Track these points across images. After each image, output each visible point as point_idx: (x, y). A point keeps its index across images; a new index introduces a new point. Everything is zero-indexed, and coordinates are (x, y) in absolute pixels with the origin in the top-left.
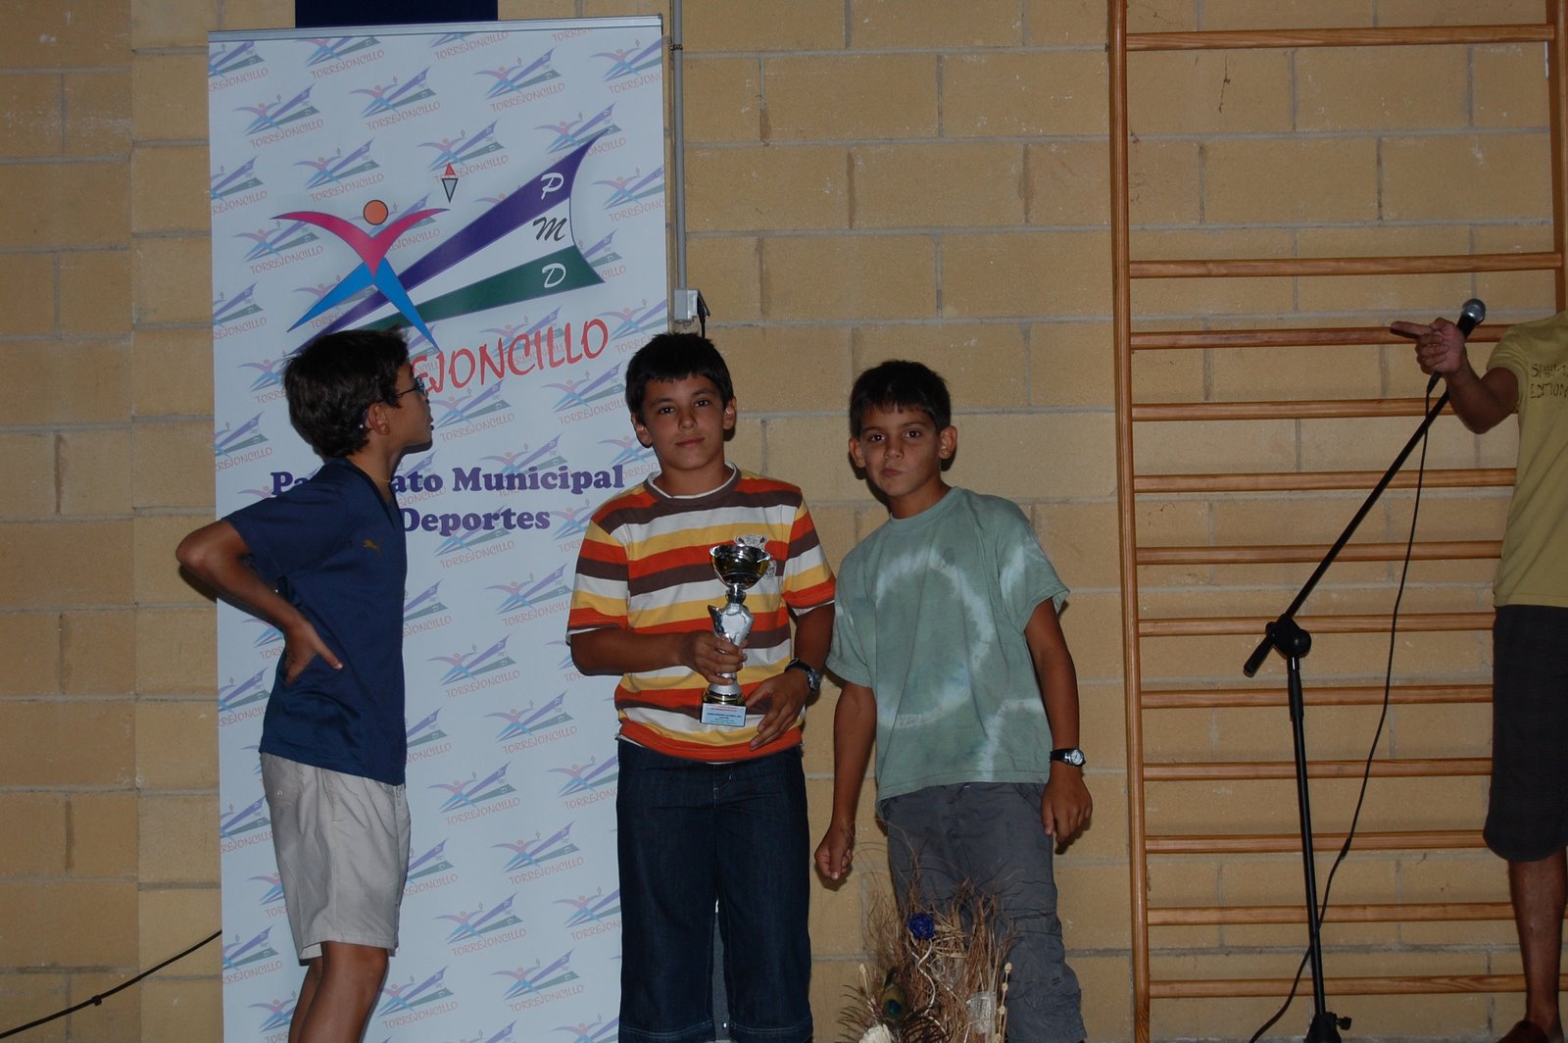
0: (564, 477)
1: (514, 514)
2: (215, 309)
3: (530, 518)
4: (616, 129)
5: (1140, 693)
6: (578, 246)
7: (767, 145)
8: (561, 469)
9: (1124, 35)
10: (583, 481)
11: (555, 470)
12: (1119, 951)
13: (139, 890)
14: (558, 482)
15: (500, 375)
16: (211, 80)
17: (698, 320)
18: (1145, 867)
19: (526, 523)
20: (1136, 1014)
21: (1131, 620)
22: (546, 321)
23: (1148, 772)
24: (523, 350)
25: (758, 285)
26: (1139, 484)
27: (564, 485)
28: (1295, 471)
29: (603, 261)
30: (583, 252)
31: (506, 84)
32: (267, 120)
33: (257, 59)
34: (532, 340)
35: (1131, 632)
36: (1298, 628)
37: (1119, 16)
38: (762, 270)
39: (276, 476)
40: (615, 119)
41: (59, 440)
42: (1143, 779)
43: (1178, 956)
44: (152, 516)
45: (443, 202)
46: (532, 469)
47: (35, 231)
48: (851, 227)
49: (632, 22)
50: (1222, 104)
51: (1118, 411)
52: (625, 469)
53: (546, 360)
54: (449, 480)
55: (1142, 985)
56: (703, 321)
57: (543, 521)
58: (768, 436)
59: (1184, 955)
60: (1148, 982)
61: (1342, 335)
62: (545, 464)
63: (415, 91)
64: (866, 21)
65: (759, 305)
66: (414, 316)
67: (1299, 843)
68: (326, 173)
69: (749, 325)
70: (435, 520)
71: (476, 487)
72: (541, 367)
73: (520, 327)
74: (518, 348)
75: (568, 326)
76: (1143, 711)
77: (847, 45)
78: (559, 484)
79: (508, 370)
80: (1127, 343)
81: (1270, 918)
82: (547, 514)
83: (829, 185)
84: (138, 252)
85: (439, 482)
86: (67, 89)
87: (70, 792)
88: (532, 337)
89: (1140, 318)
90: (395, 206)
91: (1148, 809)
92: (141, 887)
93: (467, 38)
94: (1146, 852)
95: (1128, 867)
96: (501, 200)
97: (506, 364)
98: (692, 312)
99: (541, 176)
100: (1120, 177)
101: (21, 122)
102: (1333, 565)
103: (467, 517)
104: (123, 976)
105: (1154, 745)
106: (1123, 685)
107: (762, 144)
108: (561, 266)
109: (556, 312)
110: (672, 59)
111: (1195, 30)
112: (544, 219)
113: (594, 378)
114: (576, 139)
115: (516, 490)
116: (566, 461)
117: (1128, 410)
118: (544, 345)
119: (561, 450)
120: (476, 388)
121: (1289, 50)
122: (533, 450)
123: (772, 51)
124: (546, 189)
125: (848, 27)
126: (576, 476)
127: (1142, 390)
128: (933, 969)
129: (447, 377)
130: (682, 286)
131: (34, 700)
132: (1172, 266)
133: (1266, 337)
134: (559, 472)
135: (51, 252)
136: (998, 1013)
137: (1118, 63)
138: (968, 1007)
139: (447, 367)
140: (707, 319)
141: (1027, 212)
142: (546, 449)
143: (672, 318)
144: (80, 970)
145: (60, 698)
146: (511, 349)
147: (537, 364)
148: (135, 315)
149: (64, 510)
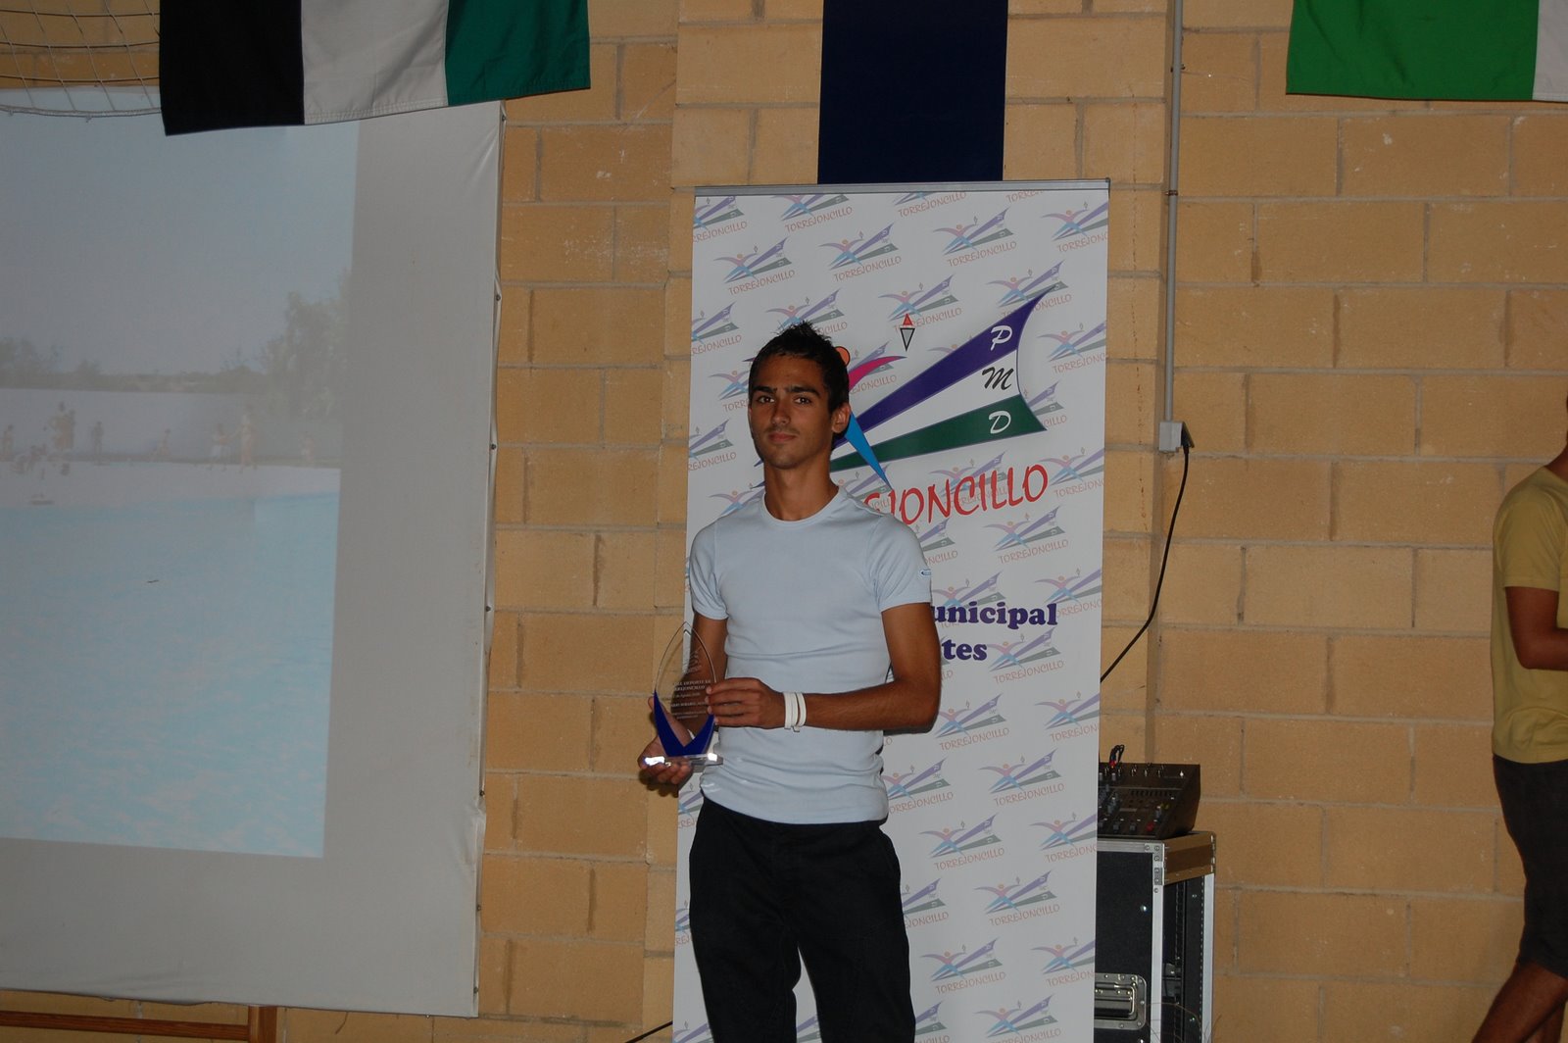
0: (1002, 613)
1: (954, 645)
2: (691, 443)
3: (969, 649)
4: (1062, 286)
6: (1024, 396)
7: (1258, 286)
8: (1000, 604)
10: (1019, 617)
11: (994, 605)
13: (645, 957)
14: (996, 617)
15: (947, 514)
16: (696, 232)
17: (1182, 450)
19: (966, 654)
22: (990, 464)
24: (968, 492)
25: (1243, 419)
27: (1002, 620)
29: (1046, 410)
30: (1027, 401)
31: (963, 241)
32: (744, 269)
33: (738, 213)
34: (980, 483)
38: (1247, 405)
40: (1062, 276)
41: (599, 539)
44: (671, 615)
45: (901, 351)
46: (973, 603)
47: (585, 349)
48: (1335, 366)
49: (1082, 184)
52: (1058, 608)
53: (989, 501)
56: (1186, 453)
57: (981, 653)
58: (1247, 563)
62: (985, 600)
63: (879, 246)
64: (1357, 169)
65: (1243, 437)
66: (869, 456)
69: (1234, 457)
72: (985, 508)
73: (966, 470)
74: (964, 489)
75: (1011, 470)
77: (1339, 192)
78: (997, 619)
79: (953, 510)
82: (985, 647)
83: (1315, 325)
84: (669, 373)
86: (619, 221)
87: (594, 861)
88: (977, 480)
90: (856, 352)
92: (646, 954)
93: (929, 197)
96: (954, 350)
97: (952, 504)
98: (1175, 442)
99: (991, 328)
101: (577, 250)
104: (634, 1032)
107: (1253, 285)
108: (1006, 414)
109: (1000, 457)
110: (1168, 204)
112: (993, 369)
113: (1033, 521)
114: (1026, 294)
115: (957, 623)
116: (1004, 598)
118: (988, 488)
119: (1001, 587)
120: (924, 525)
122: (973, 586)
123: (1267, 197)
124: (996, 341)
125: (1340, 175)
126: (1013, 612)
130: (1168, 417)
131: (566, 775)
134: (997, 608)
135: (599, 368)
139: (898, 505)
140: (1191, 450)
141: (1507, 356)
142: (986, 585)
143: (1155, 449)
144: (596, 1024)
145: (590, 774)
146: (958, 488)
147: (980, 505)
148: (663, 430)
149: (600, 604)
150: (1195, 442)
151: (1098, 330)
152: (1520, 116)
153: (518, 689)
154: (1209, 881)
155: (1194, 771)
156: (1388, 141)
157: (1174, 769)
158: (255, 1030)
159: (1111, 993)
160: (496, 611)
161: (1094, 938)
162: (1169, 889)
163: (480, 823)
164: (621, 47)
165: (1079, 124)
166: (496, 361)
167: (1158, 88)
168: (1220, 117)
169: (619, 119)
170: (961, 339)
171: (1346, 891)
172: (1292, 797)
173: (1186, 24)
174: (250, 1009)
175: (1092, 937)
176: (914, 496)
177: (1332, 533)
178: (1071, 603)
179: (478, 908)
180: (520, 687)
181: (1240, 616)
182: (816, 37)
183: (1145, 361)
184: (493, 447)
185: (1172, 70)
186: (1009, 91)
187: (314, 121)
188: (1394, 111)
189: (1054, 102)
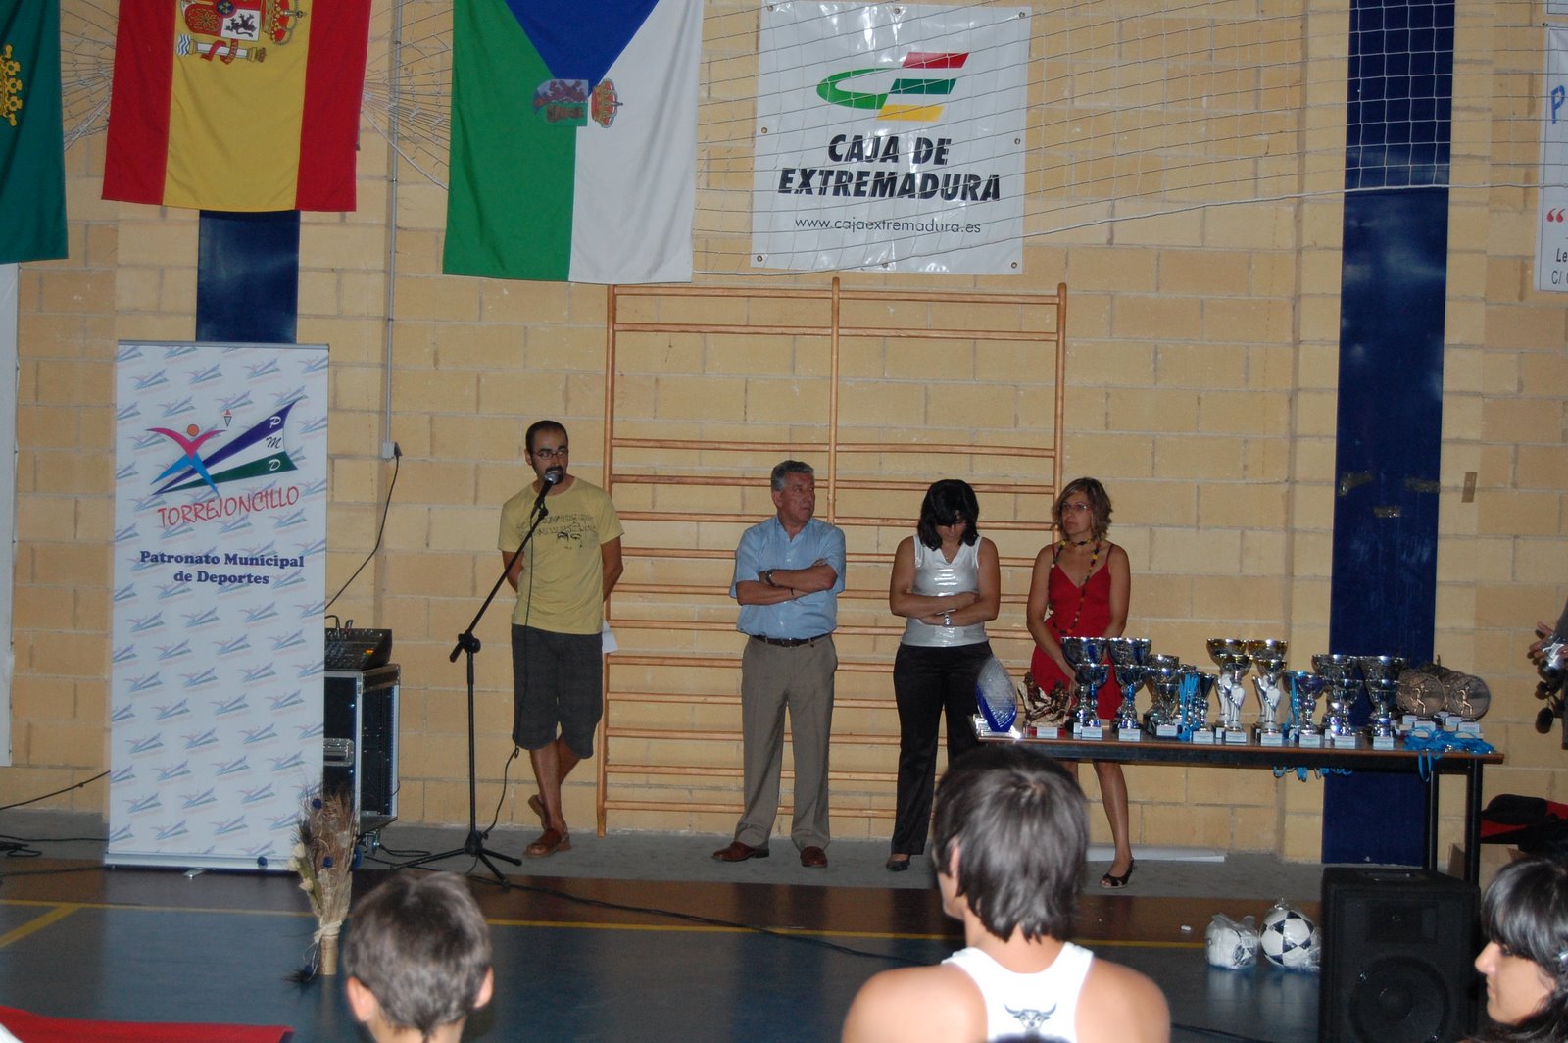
1: (253, 577)
3: (260, 578)
7: (437, 369)
8: (275, 556)
9: (614, 324)
10: (285, 562)
11: (272, 557)
14: (274, 562)
15: (248, 510)
16: (118, 364)
17: (395, 456)
19: (259, 581)
20: (599, 816)
22: (271, 486)
24: (259, 500)
25: (429, 439)
27: (276, 564)
28: (697, 548)
29: (297, 459)
30: (288, 454)
31: (256, 373)
32: (143, 384)
33: (140, 354)
34: (266, 495)
37: (612, 315)
38: (431, 431)
39: (143, 553)
40: (305, 393)
41: (77, 502)
43: (623, 788)
45: (224, 427)
46: (261, 556)
47: (68, 396)
48: (477, 412)
50: (668, 358)
52: (304, 558)
53: (270, 504)
54: (223, 559)
55: (600, 803)
56: (398, 457)
57: (266, 580)
58: (432, 516)
60: (605, 801)
62: (268, 554)
63: (213, 374)
64: (489, 307)
65: (429, 450)
66: (209, 480)
68: (171, 411)
69: (424, 460)
70: (216, 577)
71: (235, 563)
72: (267, 508)
73: (258, 488)
74: (257, 498)
75: (280, 489)
77: (480, 319)
79: (252, 508)
80: (609, 480)
82: (268, 577)
83: (467, 390)
85: (218, 560)
86: (87, 324)
87: (77, 679)
88: (263, 493)
89: (616, 468)
90: (202, 428)
96: (251, 427)
97: (251, 506)
98: (391, 454)
100: (609, 396)
101: (63, 340)
103: (230, 577)
108: (278, 460)
109: (275, 483)
110: (387, 326)
111: (654, 322)
113: (292, 514)
115: (254, 565)
116: (277, 553)
118: (269, 498)
119: (275, 547)
121: (702, 334)
122: (262, 547)
123: (442, 321)
124: (273, 424)
125: (480, 310)
126: (282, 560)
129: (224, 510)
130: (386, 440)
131: (60, 632)
132: (634, 442)
134: (274, 558)
135: (76, 406)
137: (611, 336)
138: (338, 836)
139: (223, 506)
140: (400, 456)
141: (567, 408)
142: (268, 547)
143: (380, 457)
144: (75, 769)
145: (74, 632)
146: (254, 498)
147: (265, 506)
149: (78, 536)
150: (402, 452)
151: (323, 420)
153: (32, 585)
154: (396, 689)
155: (388, 633)
156: (506, 292)
157: (373, 632)
159: (333, 748)
160: (19, 543)
162: (364, 696)
163: (11, 660)
164: (87, 227)
165: (339, 282)
166: (17, 403)
167: (380, 264)
168: (417, 277)
169: (86, 265)
170: (256, 422)
173: (399, 227)
175: (322, 721)
176: (232, 501)
178: (311, 556)
179: (11, 707)
180: (33, 583)
181: (428, 545)
182: (195, 230)
183: (373, 411)
184: (16, 452)
185: (389, 253)
189: (324, 270)
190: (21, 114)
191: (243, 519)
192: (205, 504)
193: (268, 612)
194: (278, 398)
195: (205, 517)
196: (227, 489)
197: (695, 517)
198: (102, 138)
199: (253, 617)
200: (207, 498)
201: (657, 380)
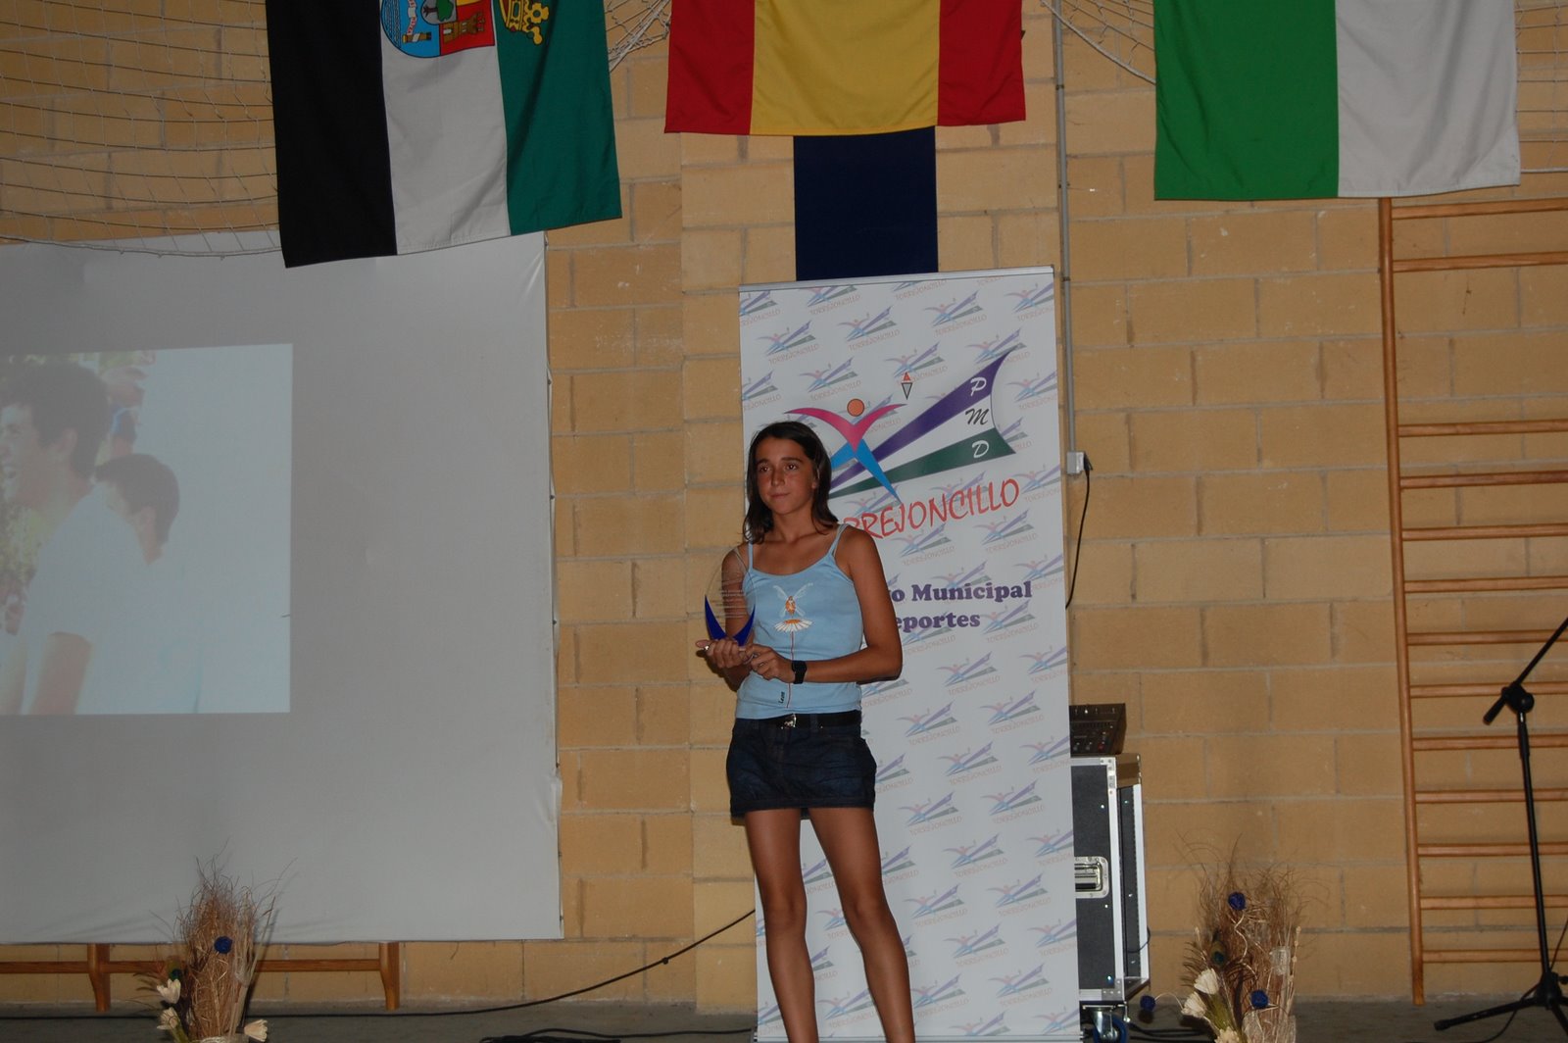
0: (990, 591)
1: (955, 617)
3: (966, 619)
4: (1022, 346)
5: (1412, 739)
6: (997, 428)
7: (1133, 346)
8: (987, 584)
9: (1391, 262)
10: (1003, 593)
11: (983, 585)
12: (1401, 928)
13: (694, 882)
14: (986, 594)
15: (944, 519)
16: (741, 319)
17: (1084, 474)
18: (1418, 867)
19: (964, 623)
20: (1414, 974)
21: (1404, 686)
22: (976, 481)
23: (1420, 797)
24: (960, 502)
25: (1128, 447)
26: (1409, 587)
27: (990, 596)
28: (1525, 575)
30: (1000, 432)
31: (945, 316)
32: (781, 345)
33: (773, 303)
34: (967, 495)
35: (1405, 695)
36: (1524, 691)
37: (1387, 247)
38: (1130, 436)
40: (1021, 339)
42: (1415, 803)
43: (1445, 932)
45: (902, 400)
46: (967, 585)
47: (616, 420)
48: (1194, 403)
49: (1033, 270)
50: (1465, 309)
51: (1392, 534)
52: (1032, 584)
53: (975, 508)
54: (909, 593)
55: (1417, 953)
56: (1088, 474)
57: (975, 621)
58: (1137, 556)
59: (1450, 931)
60: (1422, 951)
61: (1558, 476)
62: (976, 581)
63: (882, 323)
64: (1203, 256)
65: (1127, 461)
67: (1527, 849)
68: (821, 382)
69: (1122, 476)
71: (928, 598)
72: (972, 513)
73: (957, 485)
74: (956, 500)
75: (991, 484)
76: (1416, 753)
77: (1190, 273)
79: (949, 515)
80: (1398, 482)
81: (1512, 904)
82: (978, 617)
83: (1178, 374)
84: (689, 433)
85: (903, 595)
86: (637, 319)
87: (644, 814)
88: (966, 493)
89: (1408, 465)
90: (869, 402)
91: (1420, 824)
92: (695, 881)
93: (917, 284)
94: (1419, 856)
95: (1405, 868)
96: (943, 397)
97: (948, 512)
98: (1079, 467)
99: (970, 380)
100: (1390, 364)
101: (605, 344)
102: (1556, 645)
103: (922, 619)
104: (682, 944)
105: (1423, 778)
106: (1399, 734)
107: (1129, 346)
108: (987, 444)
109: (982, 475)
110: (1063, 287)
111: (1444, 256)
112: (973, 410)
113: (1010, 520)
114: (996, 353)
115: (956, 600)
116: (991, 579)
117: (1400, 532)
118: (974, 498)
119: (987, 571)
120: (927, 529)
121: (1515, 269)
122: (967, 571)
123: (1135, 279)
124: (974, 389)
125: (1189, 261)
126: (998, 589)
127: (1409, 518)
128: (1246, 931)
129: (907, 521)
130: (1073, 449)
131: (618, 749)
132: (1430, 428)
133: (1501, 478)
134: (986, 587)
135: (629, 433)
136: (1291, 963)
137: (1387, 282)
138: (1271, 956)
139: (906, 516)
140: (1091, 473)
141: (1323, 390)
142: (976, 571)
143: (1067, 473)
144: (652, 940)
145: (637, 747)
146: (951, 501)
147: (969, 510)
148: (687, 477)
149: (637, 616)
150: (1093, 467)
151: (1048, 379)
152: (1322, 209)
153: (577, 685)
154: (1137, 790)
155: (1121, 708)
156: (1224, 233)
157: (1109, 707)
158: (385, 962)
159: (1083, 871)
160: (560, 625)
161: (1072, 828)
162: (1119, 790)
163: (556, 788)
165: (995, 229)
166: (551, 433)
167: (1052, 200)
168: (1097, 221)
169: (632, 240)
170: (948, 390)
171: (1226, 800)
172: (1180, 732)
173: (1068, 152)
174: (381, 946)
175: (1069, 826)
176: (918, 509)
177: (1199, 530)
178: (1043, 580)
179: (560, 854)
180: (578, 682)
181: (1134, 596)
182: (789, 173)
184: (552, 497)
185: (1060, 187)
186: (941, 206)
187: (405, 252)
188: (1227, 211)
189: (972, 214)
190: (548, 28)
191: (936, 532)
192: (879, 515)
193: (982, 668)
194: (980, 351)
195: (881, 534)
196: (911, 491)
197: (1524, 530)
198: (662, 50)
199: (958, 676)
200: (879, 506)
201: (1451, 343)
